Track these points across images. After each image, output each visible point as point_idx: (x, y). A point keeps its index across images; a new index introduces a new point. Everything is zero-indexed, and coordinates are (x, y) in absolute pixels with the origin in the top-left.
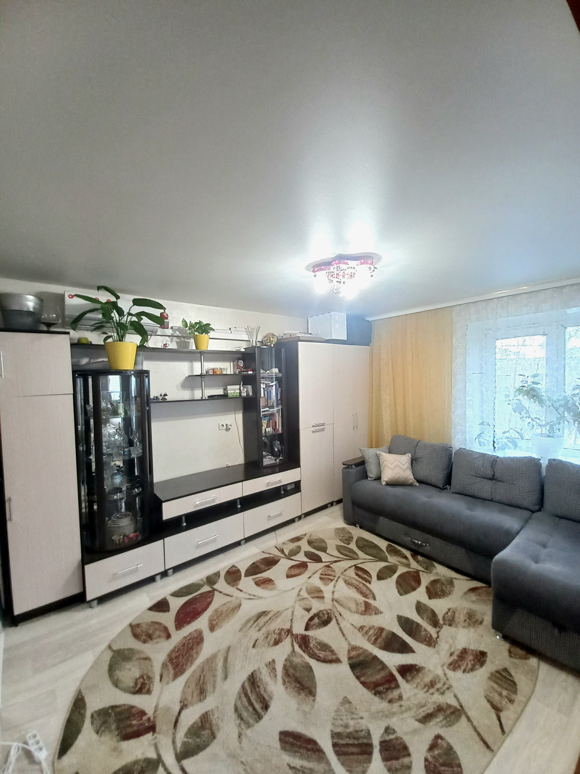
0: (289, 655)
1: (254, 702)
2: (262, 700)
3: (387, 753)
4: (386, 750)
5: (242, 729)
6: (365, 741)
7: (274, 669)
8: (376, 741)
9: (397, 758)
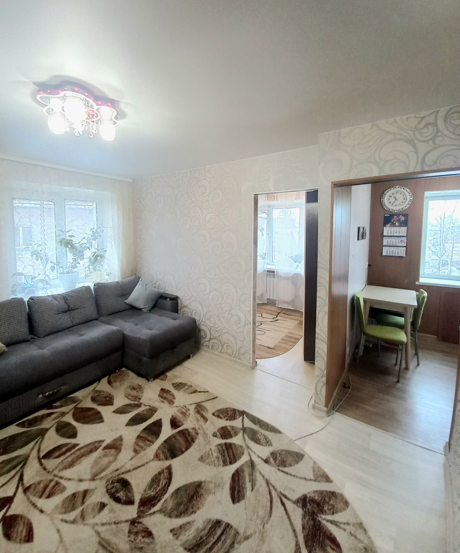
0: (165, 515)
1: (216, 537)
2: (213, 529)
3: (228, 436)
4: (226, 436)
5: (241, 539)
6: (224, 447)
7: (181, 527)
8: (223, 441)
9: (229, 432)
